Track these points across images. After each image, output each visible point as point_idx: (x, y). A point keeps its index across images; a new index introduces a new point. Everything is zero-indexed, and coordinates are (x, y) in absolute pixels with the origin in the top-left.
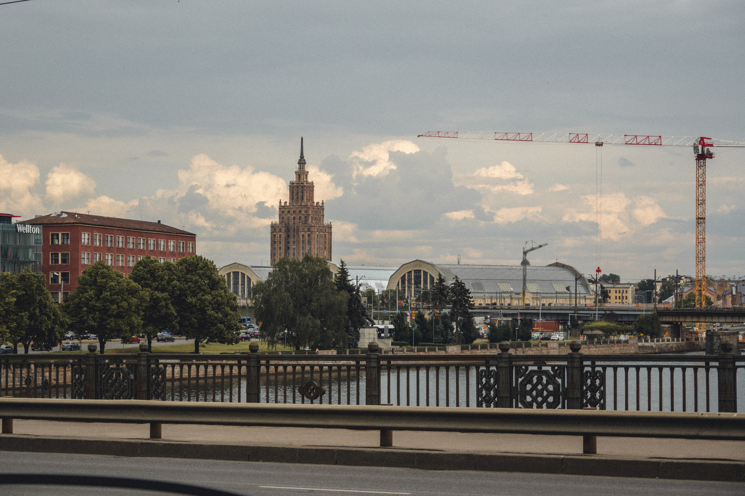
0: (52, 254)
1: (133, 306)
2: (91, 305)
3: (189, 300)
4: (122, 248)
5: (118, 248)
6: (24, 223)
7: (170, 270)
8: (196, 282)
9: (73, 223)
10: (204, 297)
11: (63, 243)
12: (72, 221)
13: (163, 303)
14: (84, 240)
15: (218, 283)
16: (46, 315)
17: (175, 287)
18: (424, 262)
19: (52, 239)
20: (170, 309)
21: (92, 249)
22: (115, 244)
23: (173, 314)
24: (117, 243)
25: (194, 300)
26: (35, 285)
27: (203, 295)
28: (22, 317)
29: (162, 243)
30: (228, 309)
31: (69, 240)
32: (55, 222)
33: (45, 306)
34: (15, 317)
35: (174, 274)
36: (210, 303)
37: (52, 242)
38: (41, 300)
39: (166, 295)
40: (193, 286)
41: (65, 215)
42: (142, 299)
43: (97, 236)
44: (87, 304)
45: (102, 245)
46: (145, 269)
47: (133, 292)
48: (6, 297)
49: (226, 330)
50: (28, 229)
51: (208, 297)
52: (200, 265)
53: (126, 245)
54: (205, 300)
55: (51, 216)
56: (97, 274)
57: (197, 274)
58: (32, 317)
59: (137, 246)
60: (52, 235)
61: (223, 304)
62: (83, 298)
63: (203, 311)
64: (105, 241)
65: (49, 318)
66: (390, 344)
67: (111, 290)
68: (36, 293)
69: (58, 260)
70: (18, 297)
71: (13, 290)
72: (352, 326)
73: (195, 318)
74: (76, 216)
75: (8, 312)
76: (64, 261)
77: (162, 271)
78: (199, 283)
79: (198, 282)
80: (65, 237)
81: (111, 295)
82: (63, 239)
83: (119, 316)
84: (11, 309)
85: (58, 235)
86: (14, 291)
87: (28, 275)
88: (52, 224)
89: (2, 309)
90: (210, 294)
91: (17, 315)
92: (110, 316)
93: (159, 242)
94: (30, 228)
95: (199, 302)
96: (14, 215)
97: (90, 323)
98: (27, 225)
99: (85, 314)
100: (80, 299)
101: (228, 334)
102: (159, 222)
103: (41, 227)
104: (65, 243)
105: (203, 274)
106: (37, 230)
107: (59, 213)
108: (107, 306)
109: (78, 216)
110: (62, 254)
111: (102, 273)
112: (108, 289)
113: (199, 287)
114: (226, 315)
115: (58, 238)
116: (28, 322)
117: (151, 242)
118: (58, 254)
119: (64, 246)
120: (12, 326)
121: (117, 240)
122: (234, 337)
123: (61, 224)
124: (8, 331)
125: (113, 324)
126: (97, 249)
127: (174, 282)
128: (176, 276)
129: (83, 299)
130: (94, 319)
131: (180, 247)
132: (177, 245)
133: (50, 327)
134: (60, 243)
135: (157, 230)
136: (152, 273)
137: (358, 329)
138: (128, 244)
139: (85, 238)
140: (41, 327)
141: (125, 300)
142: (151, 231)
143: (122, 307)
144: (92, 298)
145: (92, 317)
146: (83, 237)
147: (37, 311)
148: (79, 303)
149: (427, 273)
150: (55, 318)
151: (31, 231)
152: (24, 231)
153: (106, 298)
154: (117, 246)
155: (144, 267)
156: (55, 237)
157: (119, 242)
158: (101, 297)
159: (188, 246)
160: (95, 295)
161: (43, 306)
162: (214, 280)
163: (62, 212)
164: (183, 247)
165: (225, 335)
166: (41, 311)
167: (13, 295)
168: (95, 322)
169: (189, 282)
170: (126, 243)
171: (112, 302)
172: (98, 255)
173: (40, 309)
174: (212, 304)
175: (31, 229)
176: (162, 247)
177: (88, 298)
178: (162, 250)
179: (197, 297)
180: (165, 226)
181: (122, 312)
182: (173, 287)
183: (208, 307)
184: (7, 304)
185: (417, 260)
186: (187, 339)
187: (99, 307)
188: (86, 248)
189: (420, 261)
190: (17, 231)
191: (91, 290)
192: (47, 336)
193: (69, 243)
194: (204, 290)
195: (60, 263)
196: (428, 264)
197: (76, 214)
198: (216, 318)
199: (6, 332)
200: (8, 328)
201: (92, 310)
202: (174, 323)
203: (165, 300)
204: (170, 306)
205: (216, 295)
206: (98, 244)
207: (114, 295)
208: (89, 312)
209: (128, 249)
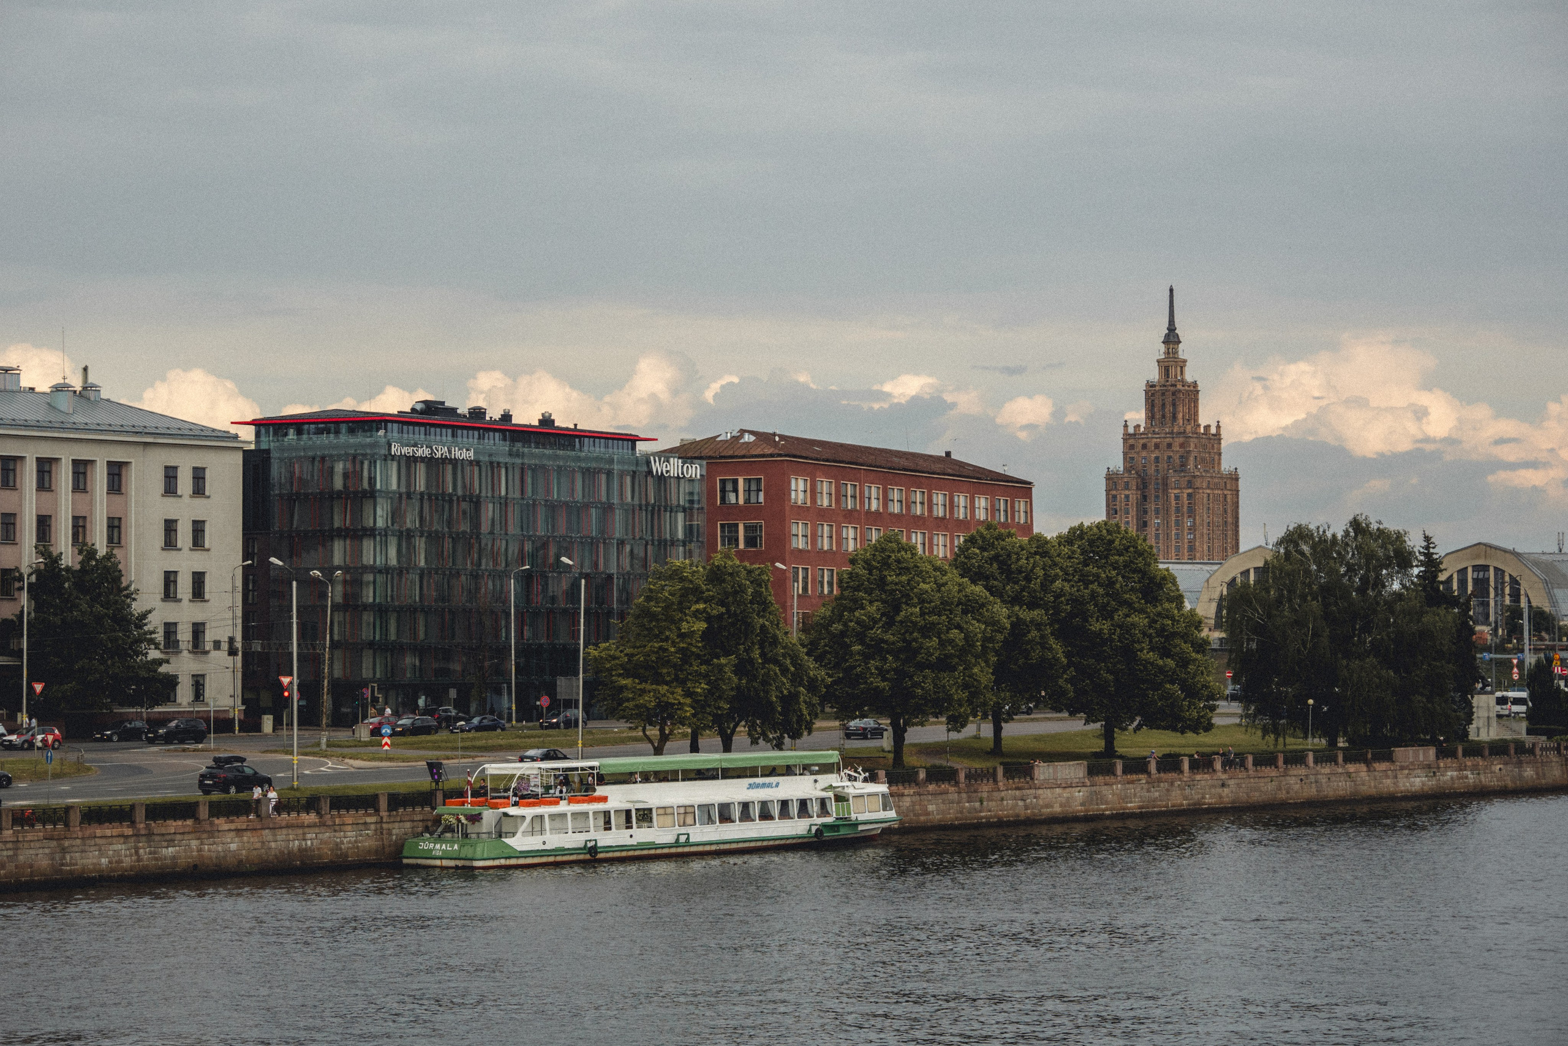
0: (722, 526)
1: (977, 641)
2: (872, 639)
3: (1095, 626)
4: (877, 512)
5: (869, 512)
6: (666, 455)
7: (1045, 554)
8: (1111, 583)
9: (772, 455)
10: (1128, 619)
11: (747, 501)
12: (768, 451)
13: (1034, 634)
14: (797, 495)
15: (1160, 586)
16: (776, 662)
17: (1061, 596)
18: (1496, 548)
19: (723, 491)
20: (1050, 649)
21: (814, 514)
22: (862, 503)
23: (1058, 660)
24: (867, 500)
25: (1105, 626)
26: (750, 591)
27: (1127, 616)
28: (720, 668)
29: (961, 500)
30: (1187, 647)
31: (762, 495)
32: (730, 453)
33: (775, 642)
34: (704, 667)
35: (1055, 564)
36: (1144, 634)
37: (723, 499)
38: (763, 626)
39: (1036, 614)
40: (1101, 591)
41: (748, 438)
42: (993, 623)
43: (825, 487)
44: (861, 638)
45: (833, 505)
46: (986, 554)
47: (972, 607)
48: (681, 620)
49: (1184, 700)
50: (674, 467)
51: (1139, 620)
52: (1117, 543)
53: (885, 505)
54: (1133, 625)
55: (719, 439)
56: (885, 564)
57: (1111, 565)
58: (741, 669)
59: (908, 508)
60: (723, 482)
61: (1174, 635)
62: (851, 621)
63: (1128, 653)
64: (839, 496)
65: (784, 671)
66: (1524, 731)
67: (922, 601)
68: (753, 609)
69: (737, 540)
70: (709, 619)
71: (697, 602)
72: (1455, 690)
73: (1108, 671)
74: (777, 439)
75: (686, 655)
76: (751, 541)
77: (1027, 559)
78: (1118, 586)
79: (1114, 583)
80: (754, 487)
81: (922, 614)
82: (748, 491)
83: (944, 665)
84: (694, 650)
85: (735, 482)
86: (701, 606)
87: (731, 567)
88: (722, 457)
89: (673, 649)
90: (1142, 611)
91: (707, 662)
92: (921, 666)
93: (956, 499)
94: (680, 464)
95: (1118, 630)
96: (642, 436)
97: (872, 683)
98: (672, 459)
99: (857, 660)
100: (845, 625)
101: (1189, 707)
102: (948, 454)
103: (704, 462)
104: (753, 500)
105: (1126, 565)
106: (695, 471)
107: (735, 434)
108: (915, 640)
109: (780, 440)
110: (746, 527)
111: (898, 561)
112: (916, 600)
113: (1116, 596)
114: (1184, 662)
115: (736, 490)
116: (735, 679)
117: (939, 498)
118: (737, 525)
119: (749, 509)
120: (699, 690)
121: (867, 495)
122: (1202, 717)
123: (744, 457)
124: (688, 701)
125: (928, 685)
126: (823, 515)
127: (1058, 584)
128: (1061, 568)
129: (852, 624)
130: (882, 673)
131: (999, 510)
132: (993, 506)
133: (785, 692)
134: (741, 501)
135: (950, 471)
136: (1003, 562)
137: (1469, 696)
138: (890, 503)
139: (798, 489)
140: (767, 692)
141: (958, 627)
142: (938, 474)
143: (951, 642)
144: (875, 622)
145: (877, 668)
146: (793, 487)
147: (756, 654)
148: (843, 634)
149: (1504, 572)
150: (796, 669)
151: (682, 474)
152: (667, 472)
153: (912, 622)
154: (867, 507)
155: (983, 549)
156: (729, 487)
157: (869, 498)
158: (898, 618)
159: (1017, 509)
160: (883, 615)
161: (768, 640)
162: (1152, 579)
163: (743, 432)
164: (1006, 511)
165: (1182, 711)
166: (763, 655)
167: (696, 614)
168: (884, 679)
169: (1092, 582)
170: (886, 500)
171: (927, 630)
172: (826, 528)
173: (762, 647)
174: (1150, 636)
175: (682, 467)
176: (962, 510)
177: (864, 621)
178: (961, 518)
179: (1112, 619)
180: (962, 465)
181: (951, 656)
182: (1057, 596)
183: (1139, 642)
184: (682, 636)
185: (1479, 544)
186: (1087, 722)
187: (893, 643)
188: (801, 512)
189: (1485, 545)
190: (650, 472)
191: (871, 602)
192: (780, 714)
193: (761, 499)
194: (1129, 604)
195: (742, 546)
196: (1505, 551)
197: (774, 434)
198: (1161, 670)
199: (685, 704)
200: (688, 694)
201: (876, 649)
202: (1061, 682)
203: (1039, 626)
204: (1052, 641)
205: (1159, 614)
206: (826, 503)
207: (932, 612)
208: (867, 657)
209: (890, 514)
